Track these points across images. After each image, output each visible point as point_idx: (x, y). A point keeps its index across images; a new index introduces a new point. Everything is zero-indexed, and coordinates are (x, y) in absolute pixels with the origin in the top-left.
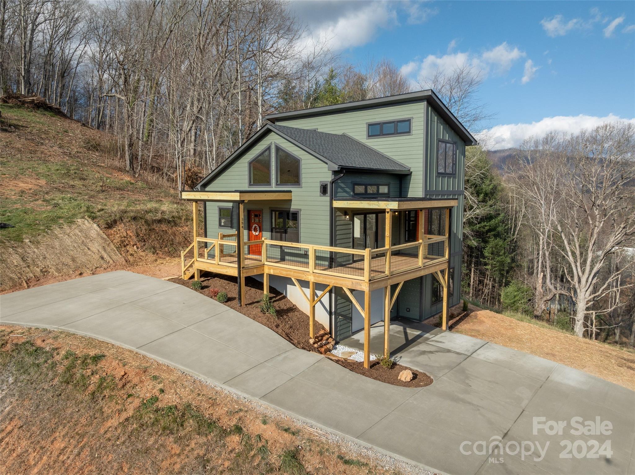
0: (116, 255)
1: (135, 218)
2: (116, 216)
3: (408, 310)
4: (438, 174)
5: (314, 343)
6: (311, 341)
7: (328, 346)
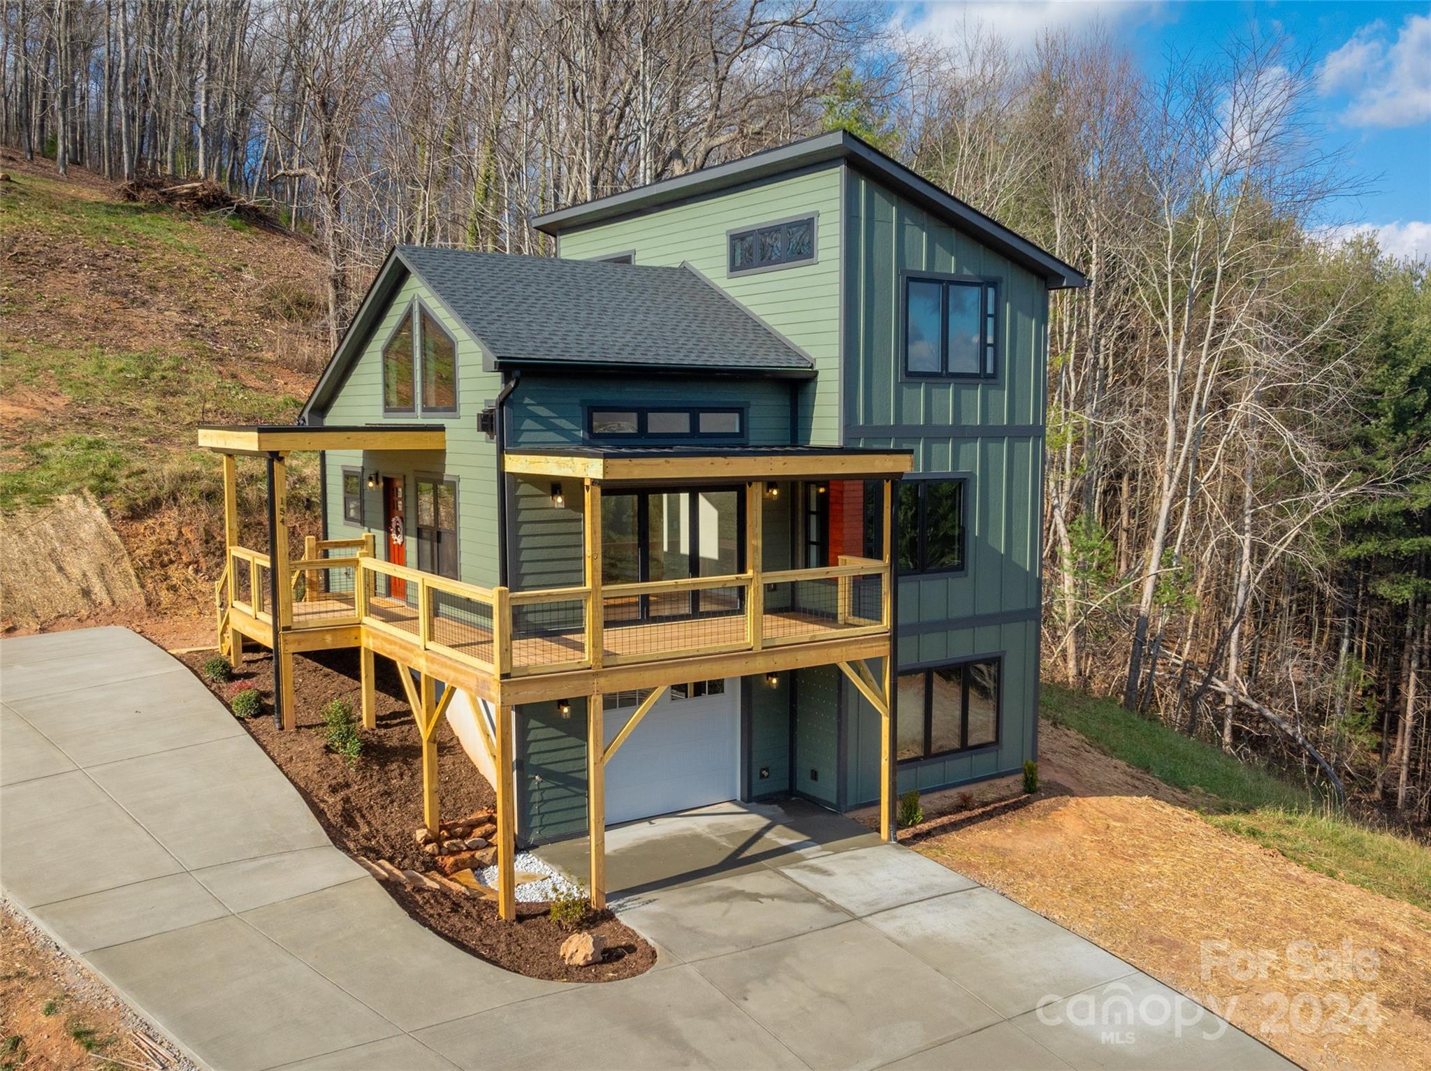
0: (128, 586)
2: (161, 488)
3: (814, 775)
4: (911, 377)
5: (427, 842)
6: (420, 835)
7: (478, 854)
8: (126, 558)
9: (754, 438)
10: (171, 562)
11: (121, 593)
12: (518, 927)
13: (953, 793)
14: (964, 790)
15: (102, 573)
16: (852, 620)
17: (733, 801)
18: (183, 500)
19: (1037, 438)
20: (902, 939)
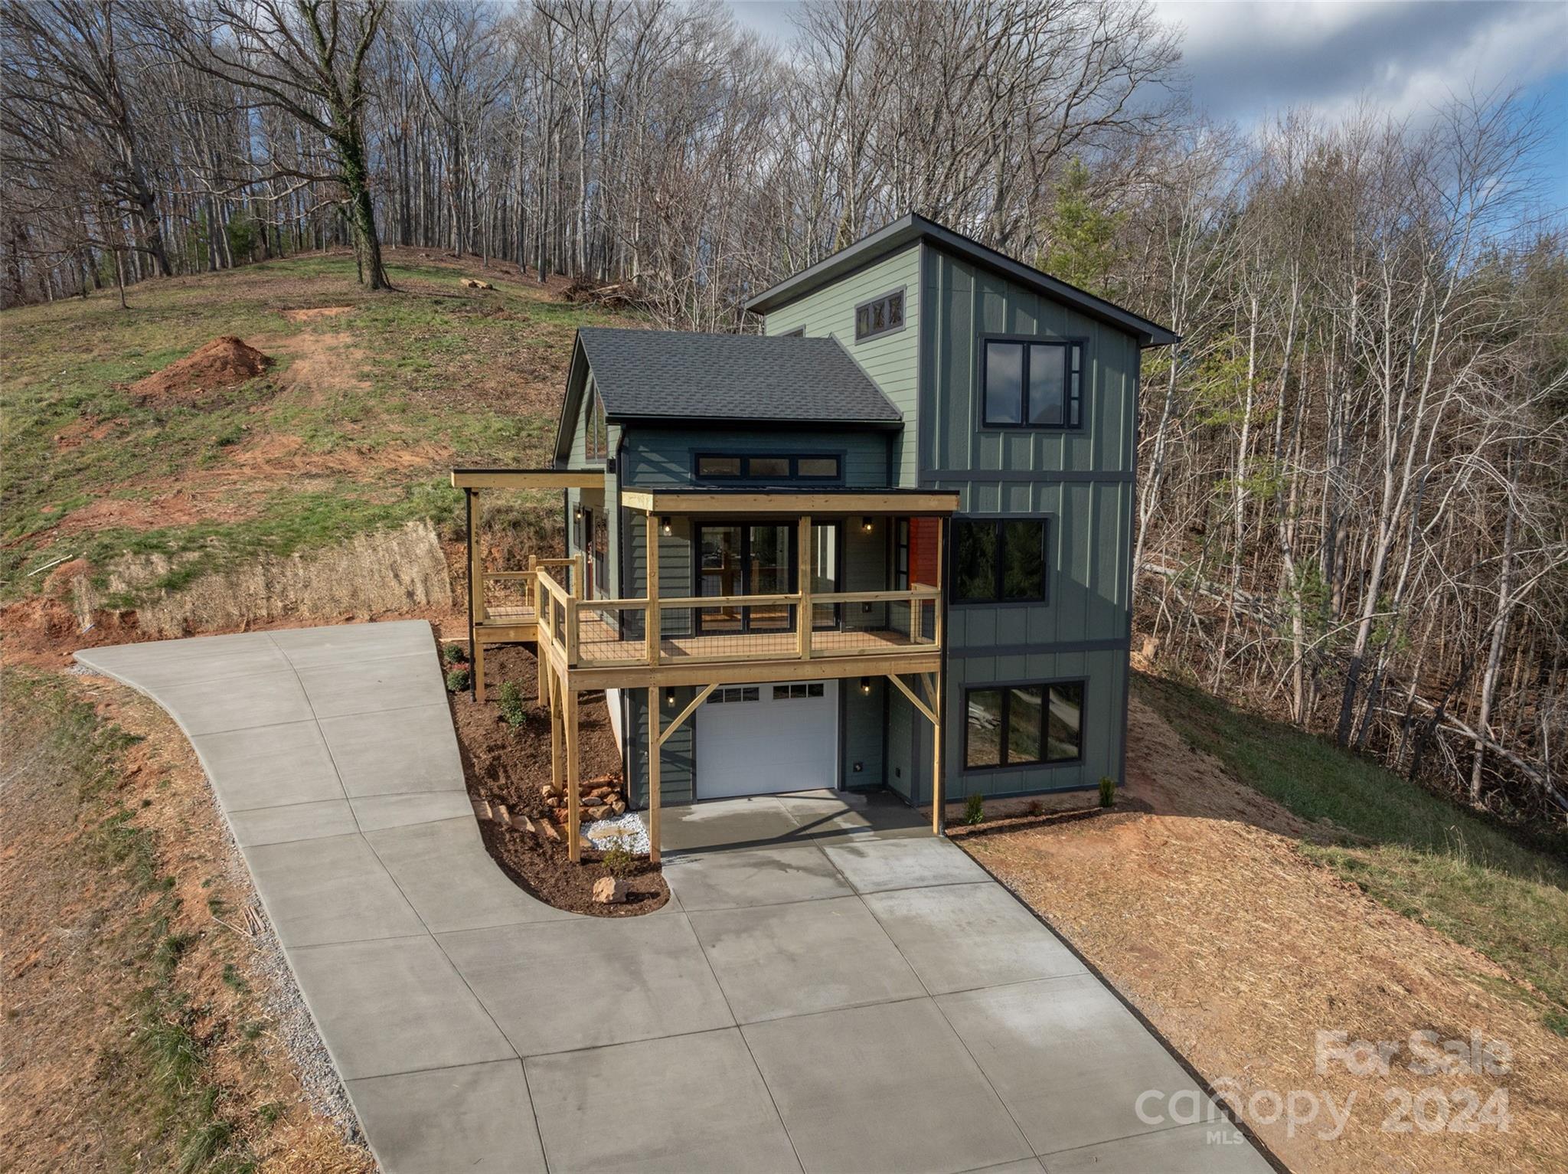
0: (442, 588)
1: (515, 525)
3: (898, 773)
4: (987, 427)
5: (550, 796)
6: (545, 789)
8: (446, 570)
9: (850, 481)
11: (436, 595)
13: (1029, 799)
14: (1035, 798)
15: (426, 580)
16: (919, 640)
17: (830, 789)
18: (497, 527)
20: (884, 916)
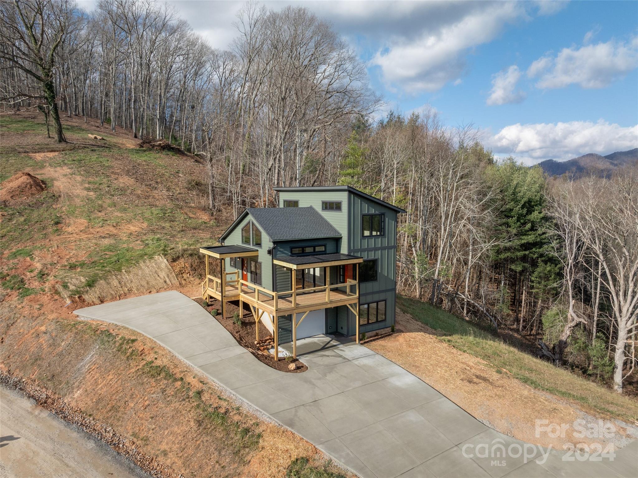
0: (175, 280)
1: (191, 255)
2: (179, 253)
3: (342, 328)
4: (364, 237)
5: (257, 344)
6: (256, 342)
7: (268, 347)
8: (173, 272)
9: (328, 251)
10: (184, 273)
11: (173, 282)
12: (279, 362)
13: (375, 332)
14: (377, 331)
15: (168, 276)
16: (350, 294)
17: (323, 334)
18: (185, 256)
19: (394, 248)
20: (359, 365)
